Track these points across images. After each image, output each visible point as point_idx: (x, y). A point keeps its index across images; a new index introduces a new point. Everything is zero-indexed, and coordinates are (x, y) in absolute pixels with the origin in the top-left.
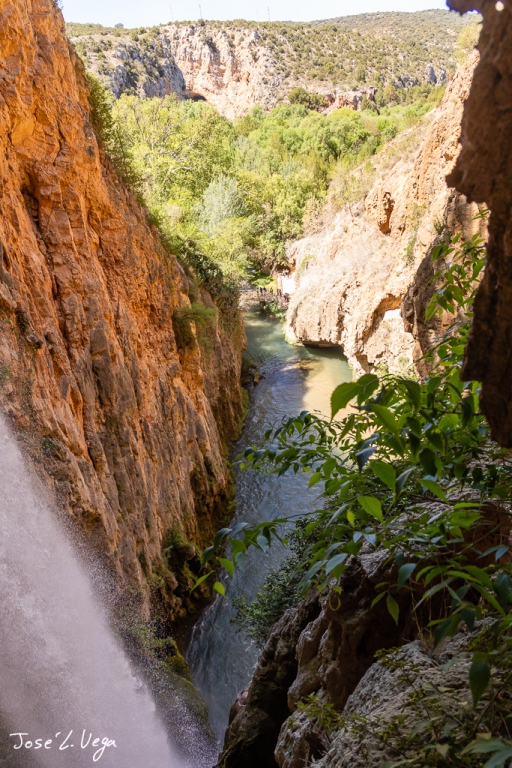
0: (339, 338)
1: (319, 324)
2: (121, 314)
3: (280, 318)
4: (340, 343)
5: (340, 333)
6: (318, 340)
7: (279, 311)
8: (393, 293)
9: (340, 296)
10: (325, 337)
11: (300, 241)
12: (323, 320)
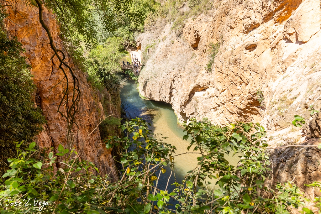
0: (170, 100)
1: (159, 93)
3: (134, 80)
4: (170, 103)
5: (170, 98)
6: (158, 100)
7: (134, 76)
8: (200, 85)
9: (171, 81)
10: (162, 99)
11: (143, 34)
12: (161, 91)
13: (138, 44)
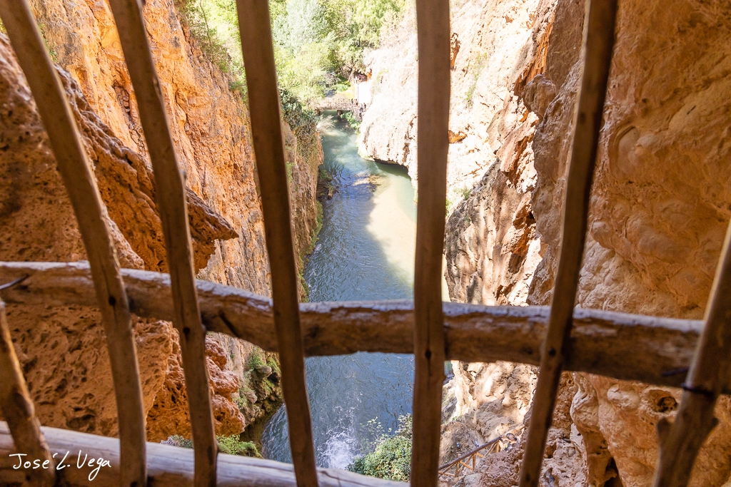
0: (405, 160)
1: (388, 146)
2: (207, 182)
3: (355, 129)
4: (405, 164)
5: (405, 157)
6: (386, 160)
7: (354, 122)
8: (453, 130)
9: (407, 124)
10: (393, 157)
11: (378, 50)
12: (391, 142)
13: (368, 70)
